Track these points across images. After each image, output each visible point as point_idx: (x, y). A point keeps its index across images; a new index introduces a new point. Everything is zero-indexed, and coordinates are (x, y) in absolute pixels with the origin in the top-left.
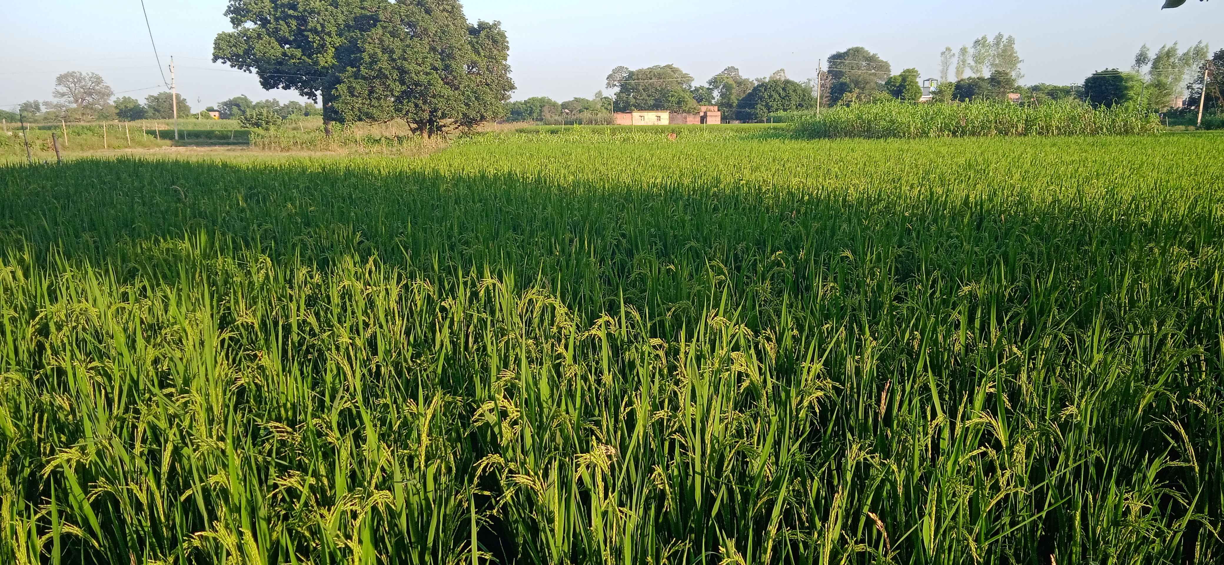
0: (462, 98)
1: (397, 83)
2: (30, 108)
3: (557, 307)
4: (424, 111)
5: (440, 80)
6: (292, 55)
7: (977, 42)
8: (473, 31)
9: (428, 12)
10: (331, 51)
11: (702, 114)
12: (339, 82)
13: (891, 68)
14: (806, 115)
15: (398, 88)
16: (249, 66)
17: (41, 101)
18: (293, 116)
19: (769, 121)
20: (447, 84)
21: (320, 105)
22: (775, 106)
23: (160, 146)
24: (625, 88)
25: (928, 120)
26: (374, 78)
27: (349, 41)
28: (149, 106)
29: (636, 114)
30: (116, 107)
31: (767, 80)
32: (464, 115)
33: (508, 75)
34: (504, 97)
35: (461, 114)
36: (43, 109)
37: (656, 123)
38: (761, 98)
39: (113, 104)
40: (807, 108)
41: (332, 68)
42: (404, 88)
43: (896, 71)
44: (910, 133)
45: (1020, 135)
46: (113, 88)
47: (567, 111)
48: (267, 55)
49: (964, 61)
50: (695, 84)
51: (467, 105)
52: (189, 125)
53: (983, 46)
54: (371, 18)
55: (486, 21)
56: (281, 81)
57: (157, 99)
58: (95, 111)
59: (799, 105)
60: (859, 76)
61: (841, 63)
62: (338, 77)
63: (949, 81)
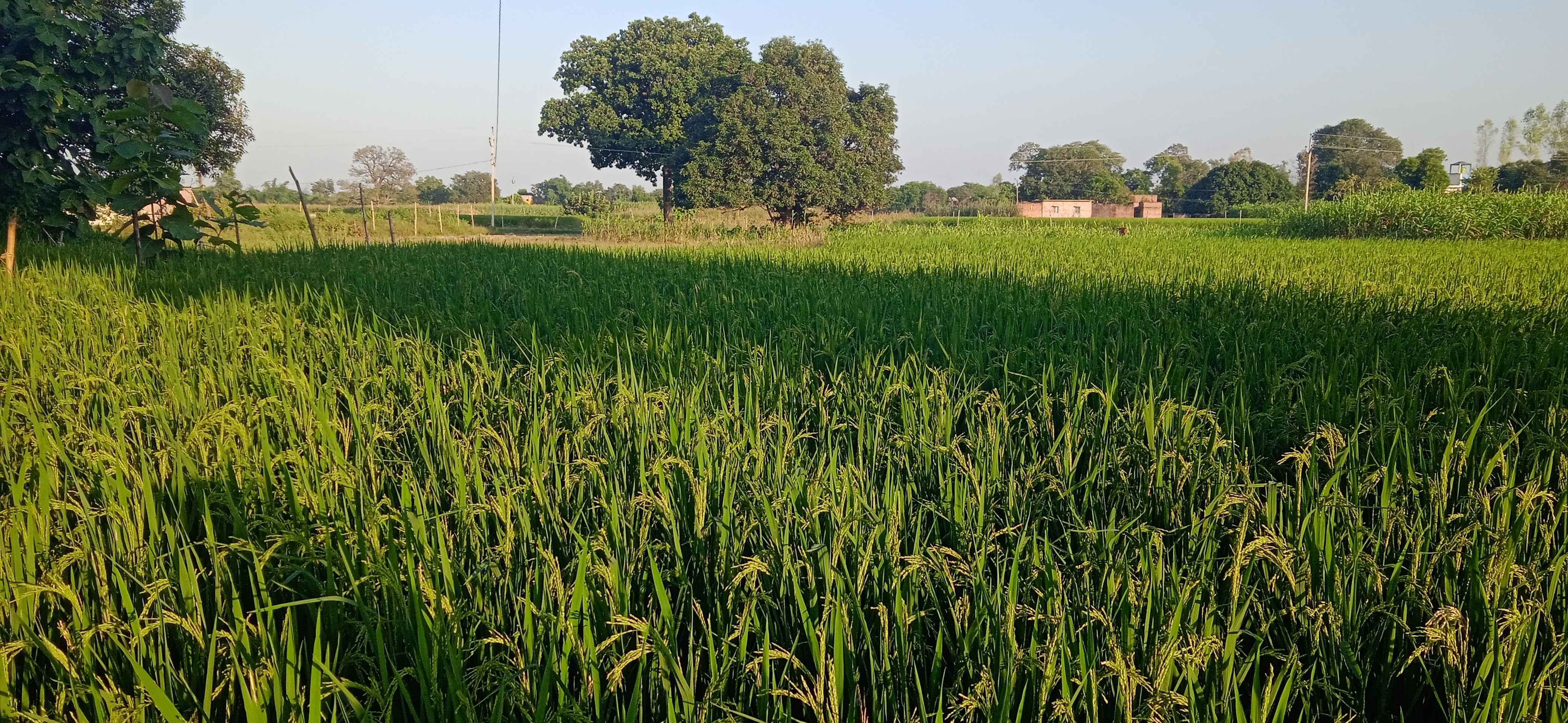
0: (837, 180)
1: (759, 161)
2: (323, 188)
4: (789, 195)
5: (811, 159)
6: (631, 127)
7: (1530, 113)
8: (854, 98)
9: (800, 72)
10: (677, 122)
11: (1136, 205)
12: (688, 158)
13: (1402, 147)
15: (759, 167)
16: (580, 139)
17: (335, 180)
18: (619, 202)
19: (1229, 215)
20: (820, 163)
21: (658, 189)
22: (1239, 197)
23: (473, 233)
24: (1034, 170)
26: (731, 154)
27: (703, 110)
28: (455, 188)
29: (1048, 204)
30: (418, 188)
31: (1226, 163)
32: (839, 201)
33: (895, 152)
34: (888, 180)
35: (835, 200)
36: (337, 189)
37: (1074, 216)
38: (1220, 185)
39: (414, 184)
40: (1283, 199)
41: (677, 142)
42: (767, 167)
46: (416, 166)
47: (955, 199)
48: (602, 126)
49: (1511, 139)
50: (1126, 167)
51: (842, 188)
52: (503, 210)
53: (1539, 117)
54: (730, 80)
55: (871, 84)
56: (616, 158)
57: (464, 179)
58: (395, 191)
59: (1273, 195)
60: (1358, 158)
61: (1331, 139)
62: (688, 153)
63: (1489, 165)
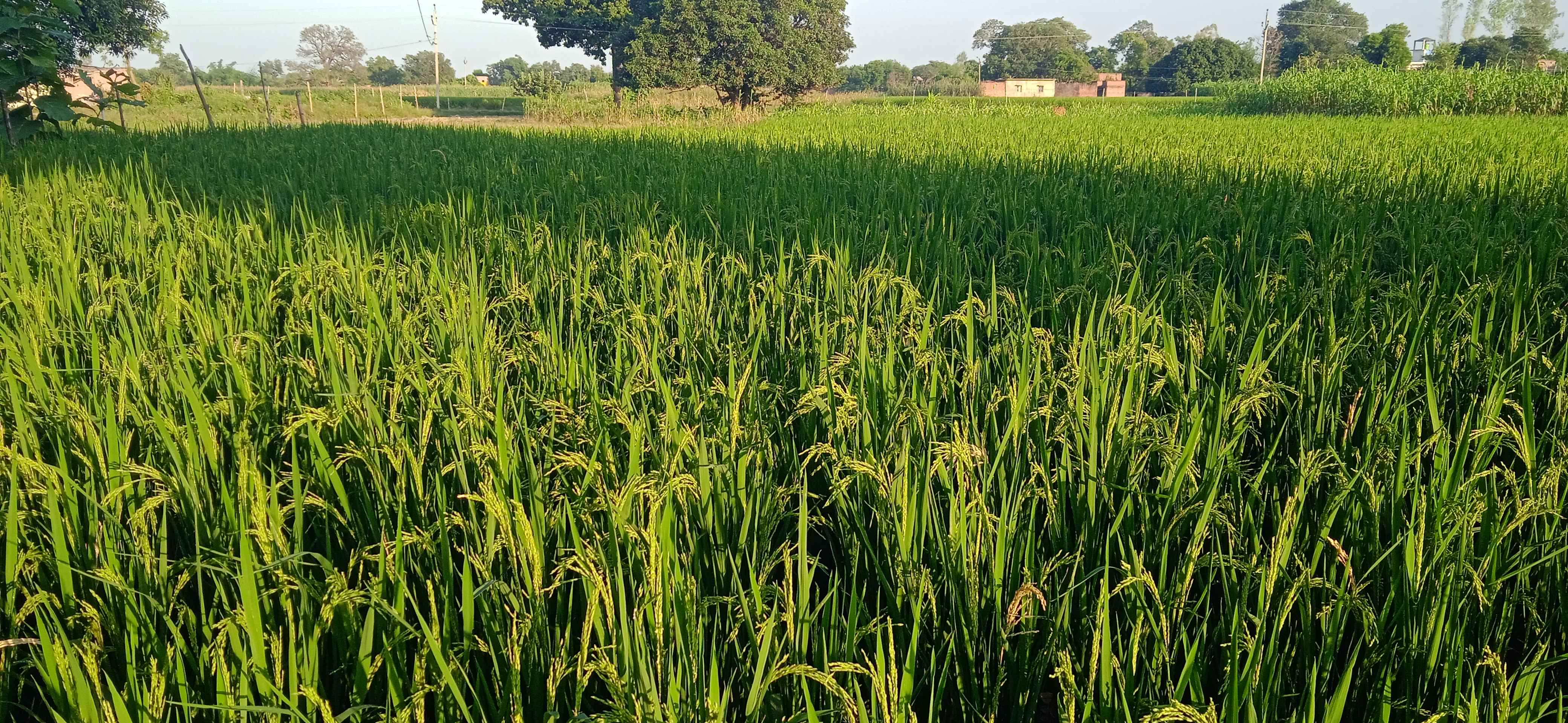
0: (786, 58)
1: (705, 39)
2: (269, 69)
3: (906, 288)
4: (737, 75)
5: (759, 36)
6: (577, 3)
11: (1100, 84)
12: (633, 36)
13: (1368, 23)
14: (1245, 85)
15: (706, 45)
16: (525, 17)
17: (282, 60)
18: (577, 82)
19: (1191, 93)
20: (768, 40)
21: (608, 69)
22: (1201, 75)
23: (417, 115)
24: (998, 47)
25: (1419, 92)
26: (677, 31)
28: (407, 69)
29: (1011, 83)
30: (369, 69)
31: (1192, 39)
32: (788, 80)
33: (846, 29)
34: (838, 59)
35: (783, 80)
36: (286, 70)
37: (1038, 95)
38: (1182, 63)
39: (365, 65)
40: (1246, 77)
41: (625, 19)
42: (713, 45)
43: (1375, 28)
44: (1391, 109)
45: (1554, 113)
46: (365, 46)
47: (919, 78)
48: (547, 3)
49: (1475, 15)
50: (1091, 45)
51: (791, 67)
52: (452, 91)
56: (563, 37)
57: (416, 59)
58: (345, 72)
59: (1235, 72)
60: (1322, 34)
61: (1298, 15)
62: (632, 31)
63: (1452, 41)
